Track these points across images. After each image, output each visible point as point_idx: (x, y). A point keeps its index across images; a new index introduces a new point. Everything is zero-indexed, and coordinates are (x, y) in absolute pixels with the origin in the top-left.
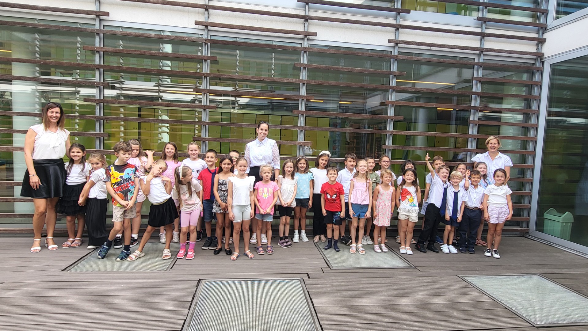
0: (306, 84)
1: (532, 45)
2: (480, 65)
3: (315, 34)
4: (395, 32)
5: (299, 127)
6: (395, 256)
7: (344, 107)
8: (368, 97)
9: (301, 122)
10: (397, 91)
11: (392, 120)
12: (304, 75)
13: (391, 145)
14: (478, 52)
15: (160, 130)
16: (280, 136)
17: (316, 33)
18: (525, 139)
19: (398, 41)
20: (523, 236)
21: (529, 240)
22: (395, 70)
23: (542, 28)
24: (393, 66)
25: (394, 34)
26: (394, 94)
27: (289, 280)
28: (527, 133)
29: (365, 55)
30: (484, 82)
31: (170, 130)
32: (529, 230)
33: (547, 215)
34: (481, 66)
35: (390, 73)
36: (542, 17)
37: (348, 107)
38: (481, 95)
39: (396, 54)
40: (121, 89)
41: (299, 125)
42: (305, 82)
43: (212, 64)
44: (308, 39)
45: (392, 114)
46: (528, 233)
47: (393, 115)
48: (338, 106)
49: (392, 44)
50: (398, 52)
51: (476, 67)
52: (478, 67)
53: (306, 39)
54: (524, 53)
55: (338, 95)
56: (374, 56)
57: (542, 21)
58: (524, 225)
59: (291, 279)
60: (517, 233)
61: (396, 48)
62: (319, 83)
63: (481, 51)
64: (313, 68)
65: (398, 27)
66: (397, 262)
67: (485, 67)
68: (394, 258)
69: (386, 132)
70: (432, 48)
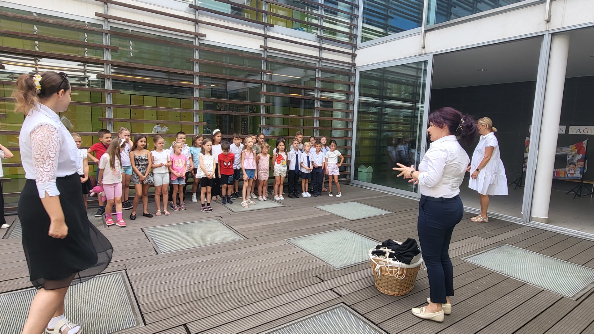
0: (198, 76)
1: (349, 58)
2: (320, 69)
3: (205, 36)
4: (264, 40)
5: (195, 111)
9: (196, 106)
10: (267, 85)
11: (264, 106)
12: (196, 68)
14: (318, 60)
18: (347, 120)
19: (267, 47)
20: (347, 184)
22: (265, 69)
23: (354, 47)
24: (264, 66)
26: (265, 86)
27: (209, 220)
28: (348, 116)
30: (322, 81)
32: (350, 179)
33: (359, 169)
35: (262, 71)
36: (354, 39)
39: (266, 57)
41: (195, 109)
42: (198, 74)
43: (113, 52)
44: (199, 39)
45: (264, 102)
46: (350, 182)
49: (262, 49)
50: (267, 55)
51: (317, 70)
53: (197, 39)
54: (345, 63)
57: (354, 43)
58: (348, 177)
60: (344, 182)
61: (265, 52)
63: (320, 59)
64: (204, 63)
65: (266, 37)
66: (276, 205)
67: (323, 70)
69: (261, 115)
70: (289, 54)
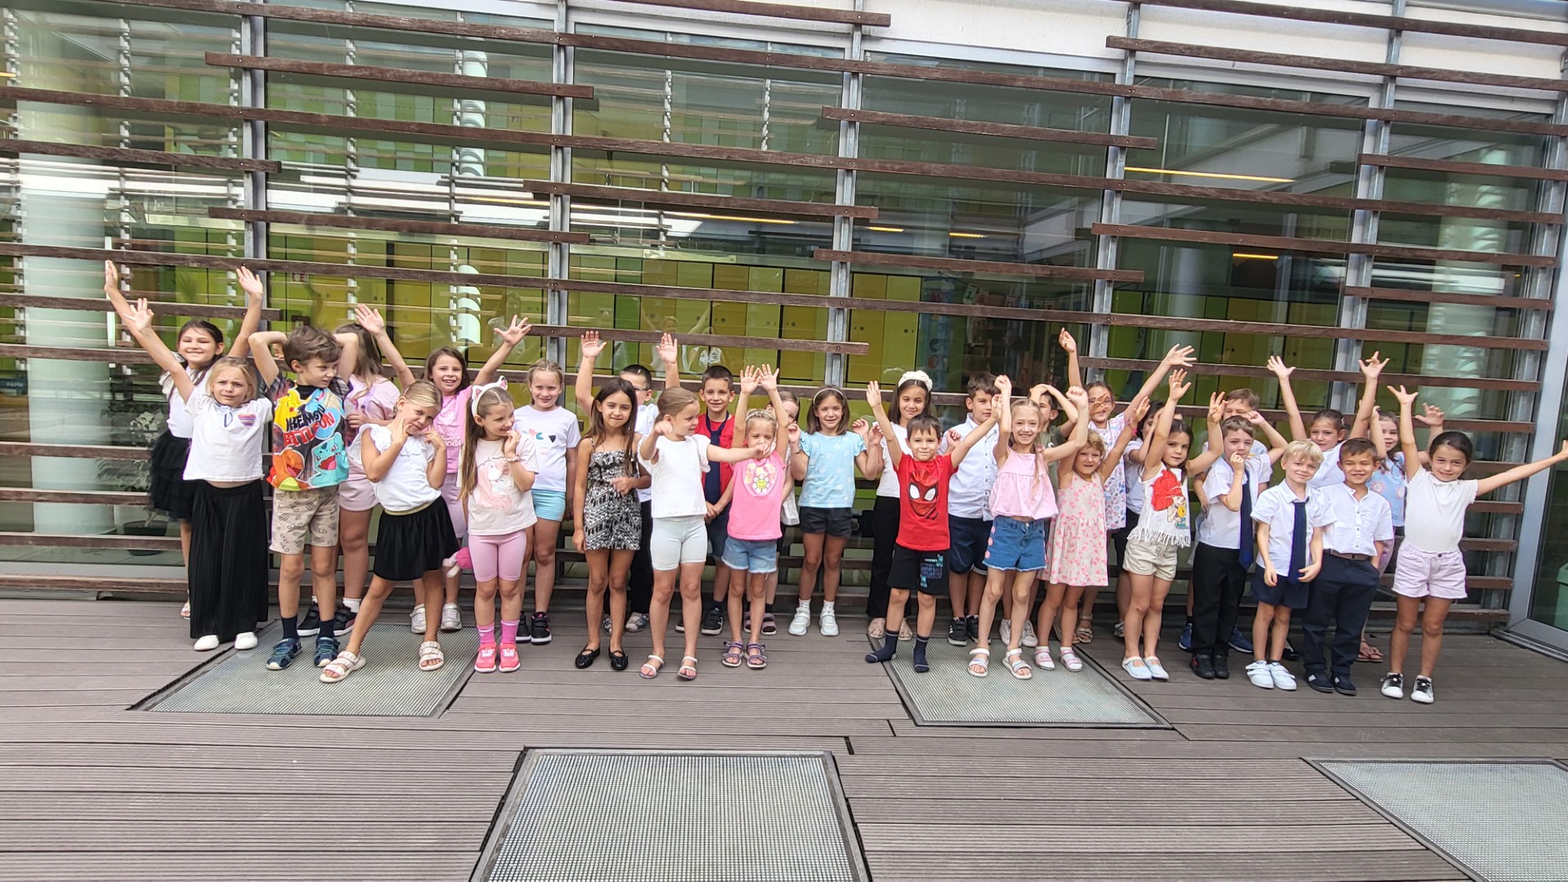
0: (855, 172)
1: (1548, 57)
2: (1386, 119)
3: (884, 21)
4: (1129, 16)
5: (833, 300)
6: (1110, 688)
7: (960, 247)
8: (1029, 220)
9: (839, 285)
10: (1128, 196)
11: (1110, 282)
12: (848, 145)
13: (1105, 357)
14: (1378, 79)
15: (454, 307)
16: (781, 326)
17: (888, 17)
18: (1512, 346)
19: (1137, 41)
20: (1488, 634)
21: (1509, 645)
22: (1124, 131)
24: (1119, 121)
25: (1124, 21)
26: (1117, 202)
27: (791, 756)
28: (1518, 329)
29: (1035, 85)
30: (1393, 171)
31: (481, 306)
32: (1509, 615)
33: (1563, 575)
34: (1387, 122)
35: (1109, 141)
37: (974, 248)
38: (1385, 209)
39: (1129, 82)
40: (350, 191)
41: (832, 294)
42: (853, 166)
43: (578, 109)
44: (864, 37)
45: (1110, 265)
46: (1505, 624)
47: (1113, 269)
48: (944, 246)
49: (1118, 53)
50: (1135, 76)
51: (1370, 123)
52: (1377, 124)
53: (857, 36)
54: (1524, 84)
55: (947, 213)
56: (1061, 87)
58: (1495, 600)
59: (797, 753)
60: (1471, 624)
61: (1130, 63)
62: (893, 169)
63: (1390, 74)
64: (878, 123)
66: (1115, 709)
67: (1400, 123)
68: (1107, 693)
69: (1091, 318)
70: (1239, 65)
